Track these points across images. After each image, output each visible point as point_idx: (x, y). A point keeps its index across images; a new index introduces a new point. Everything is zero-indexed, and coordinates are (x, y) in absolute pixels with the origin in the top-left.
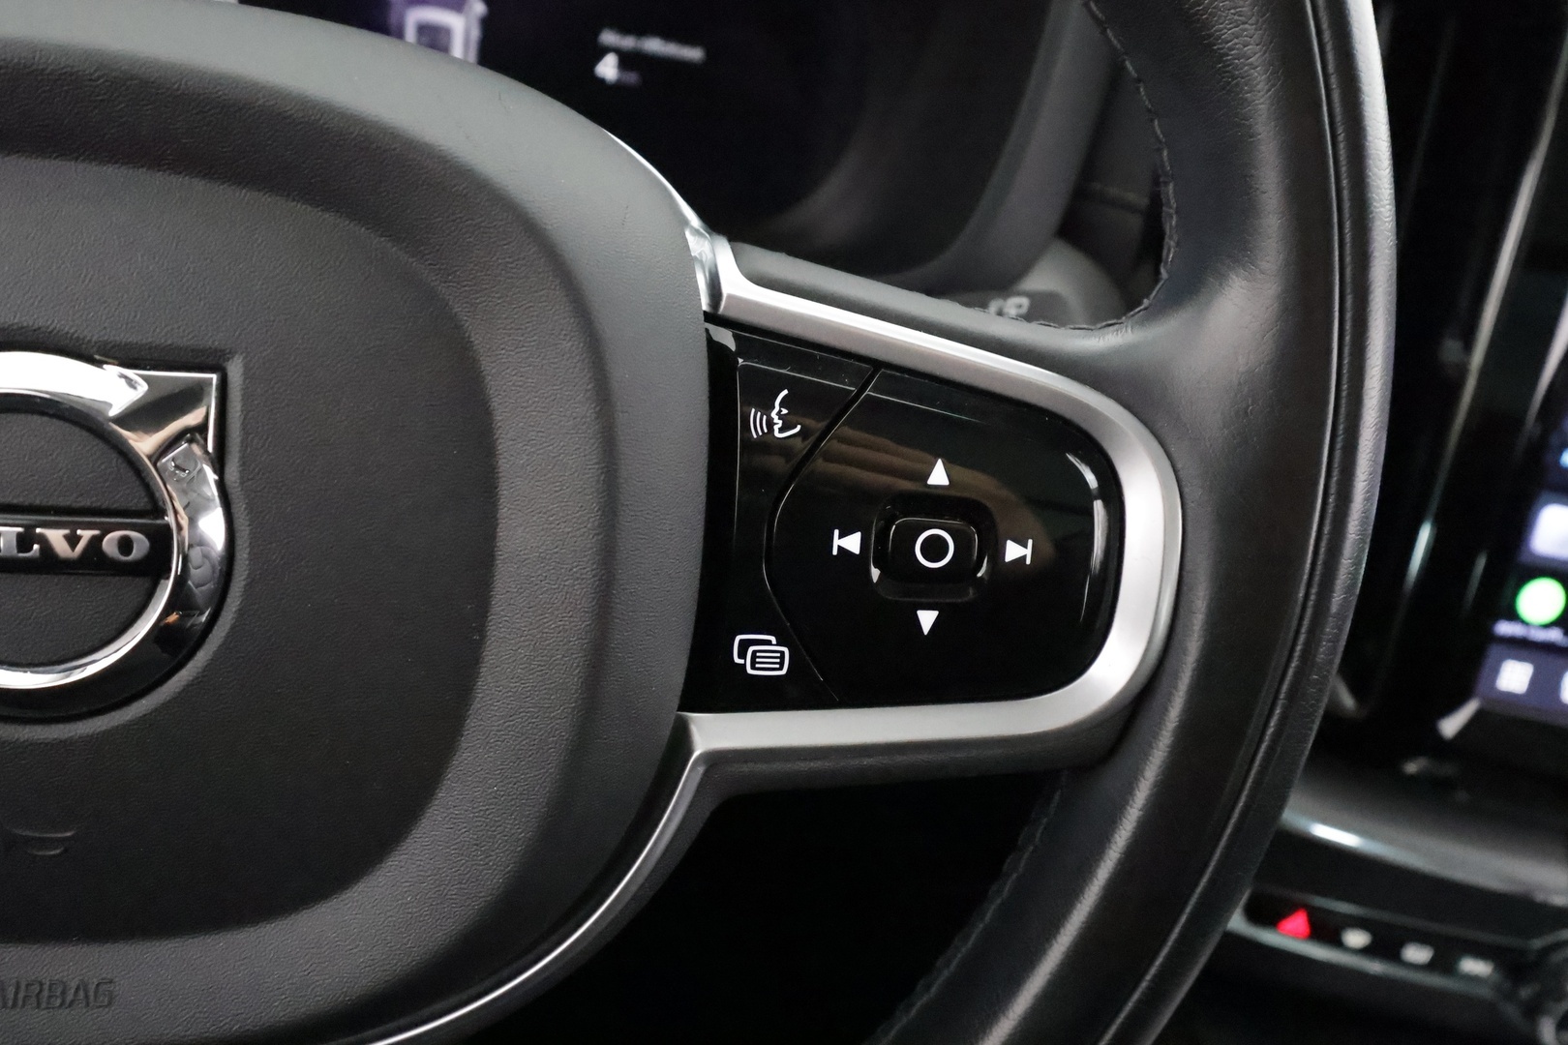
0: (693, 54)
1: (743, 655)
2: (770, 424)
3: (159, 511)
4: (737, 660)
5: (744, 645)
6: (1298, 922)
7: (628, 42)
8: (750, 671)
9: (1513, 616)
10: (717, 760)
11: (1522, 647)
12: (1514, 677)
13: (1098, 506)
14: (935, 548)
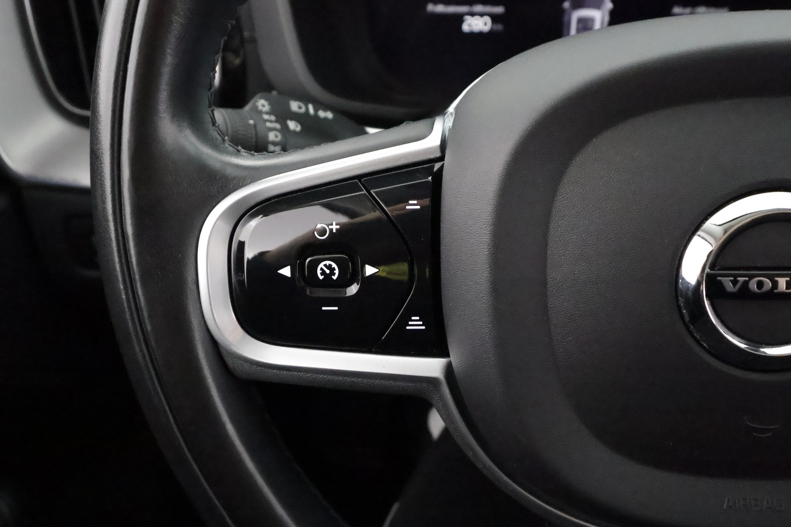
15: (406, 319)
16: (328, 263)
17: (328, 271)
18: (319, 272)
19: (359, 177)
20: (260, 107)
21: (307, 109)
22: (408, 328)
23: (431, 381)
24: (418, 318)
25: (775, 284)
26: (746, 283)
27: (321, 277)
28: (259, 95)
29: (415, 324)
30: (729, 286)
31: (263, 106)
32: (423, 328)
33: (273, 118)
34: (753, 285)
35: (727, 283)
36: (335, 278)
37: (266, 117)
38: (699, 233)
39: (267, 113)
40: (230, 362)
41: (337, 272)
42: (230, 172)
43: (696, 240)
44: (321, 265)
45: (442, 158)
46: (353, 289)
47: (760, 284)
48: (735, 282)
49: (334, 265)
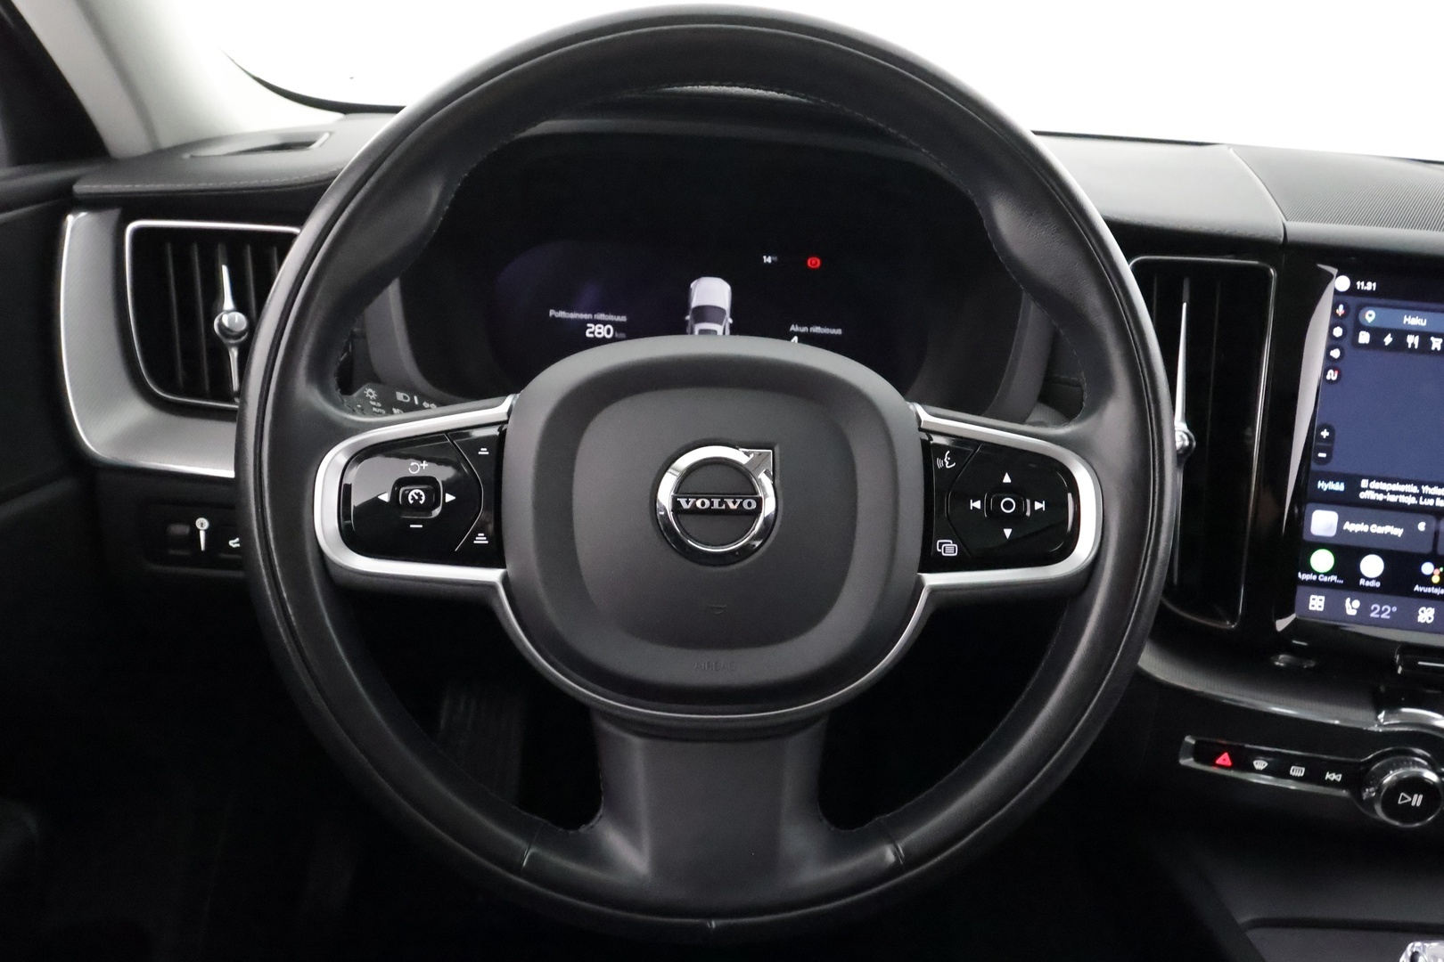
0: (839, 332)
1: (940, 548)
2: (944, 463)
3: (756, 493)
4: (939, 550)
5: (941, 544)
6: (1224, 759)
7: (804, 329)
8: (943, 554)
9: (1309, 570)
10: (935, 591)
11: (1317, 586)
12: (1317, 603)
13: (1070, 495)
14: (1008, 505)
15: (474, 535)
16: (417, 491)
17: (417, 498)
18: (410, 498)
19: (446, 432)
20: (368, 395)
21: (412, 399)
22: (475, 542)
23: (491, 587)
24: (483, 535)
25: (712, 504)
26: (694, 503)
27: (411, 502)
28: (369, 384)
29: (481, 539)
30: (685, 506)
31: (371, 394)
32: (487, 542)
33: (379, 405)
34: (699, 504)
35: (683, 501)
36: (421, 502)
37: (373, 403)
38: (670, 470)
39: (373, 400)
40: (333, 571)
41: (423, 498)
42: (345, 424)
43: (667, 475)
44: (412, 493)
45: (506, 422)
46: (437, 512)
47: (703, 504)
48: (688, 502)
49: (422, 493)
